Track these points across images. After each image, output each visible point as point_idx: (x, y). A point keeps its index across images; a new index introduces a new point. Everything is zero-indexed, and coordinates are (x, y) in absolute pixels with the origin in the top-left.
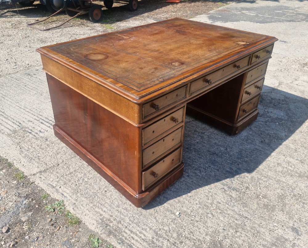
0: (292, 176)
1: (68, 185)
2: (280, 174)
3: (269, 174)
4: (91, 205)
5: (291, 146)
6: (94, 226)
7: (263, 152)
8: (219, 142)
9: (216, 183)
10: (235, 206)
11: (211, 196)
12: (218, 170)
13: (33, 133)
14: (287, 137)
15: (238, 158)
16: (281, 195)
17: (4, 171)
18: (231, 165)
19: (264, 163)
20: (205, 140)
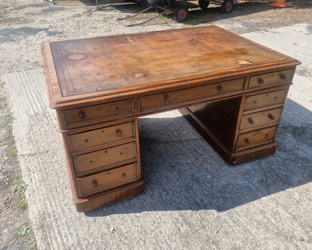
0: (268, 230)
1: (41, 172)
2: (255, 223)
3: (241, 220)
4: (46, 196)
5: (297, 195)
6: (34, 216)
7: (254, 192)
8: (211, 168)
9: (174, 211)
10: (175, 241)
11: (159, 223)
12: (187, 198)
13: (49, 119)
14: (300, 183)
15: (219, 192)
16: (237, 247)
17: (6, 146)
18: (204, 197)
19: (245, 207)
20: (197, 163)
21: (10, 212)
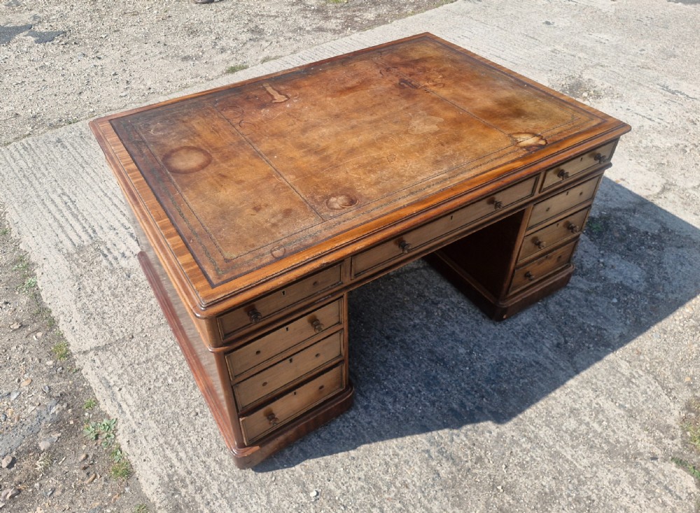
0: (591, 447)
1: (134, 387)
2: (567, 438)
3: (541, 434)
4: (162, 441)
5: (624, 366)
6: (153, 488)
7: (551, 373)
8: (462, 332)
9: (417, 436)
10: (435, 499)
11: (396, 466)
12: (433, 403)
13: (110, 257)
14: (625, 339)
15: (488, 381)
16: (547, 490)
17: (39, 334)
18: (465, 396)
19: (541, 405)
20: (432, 323)
21: (100, 486)
